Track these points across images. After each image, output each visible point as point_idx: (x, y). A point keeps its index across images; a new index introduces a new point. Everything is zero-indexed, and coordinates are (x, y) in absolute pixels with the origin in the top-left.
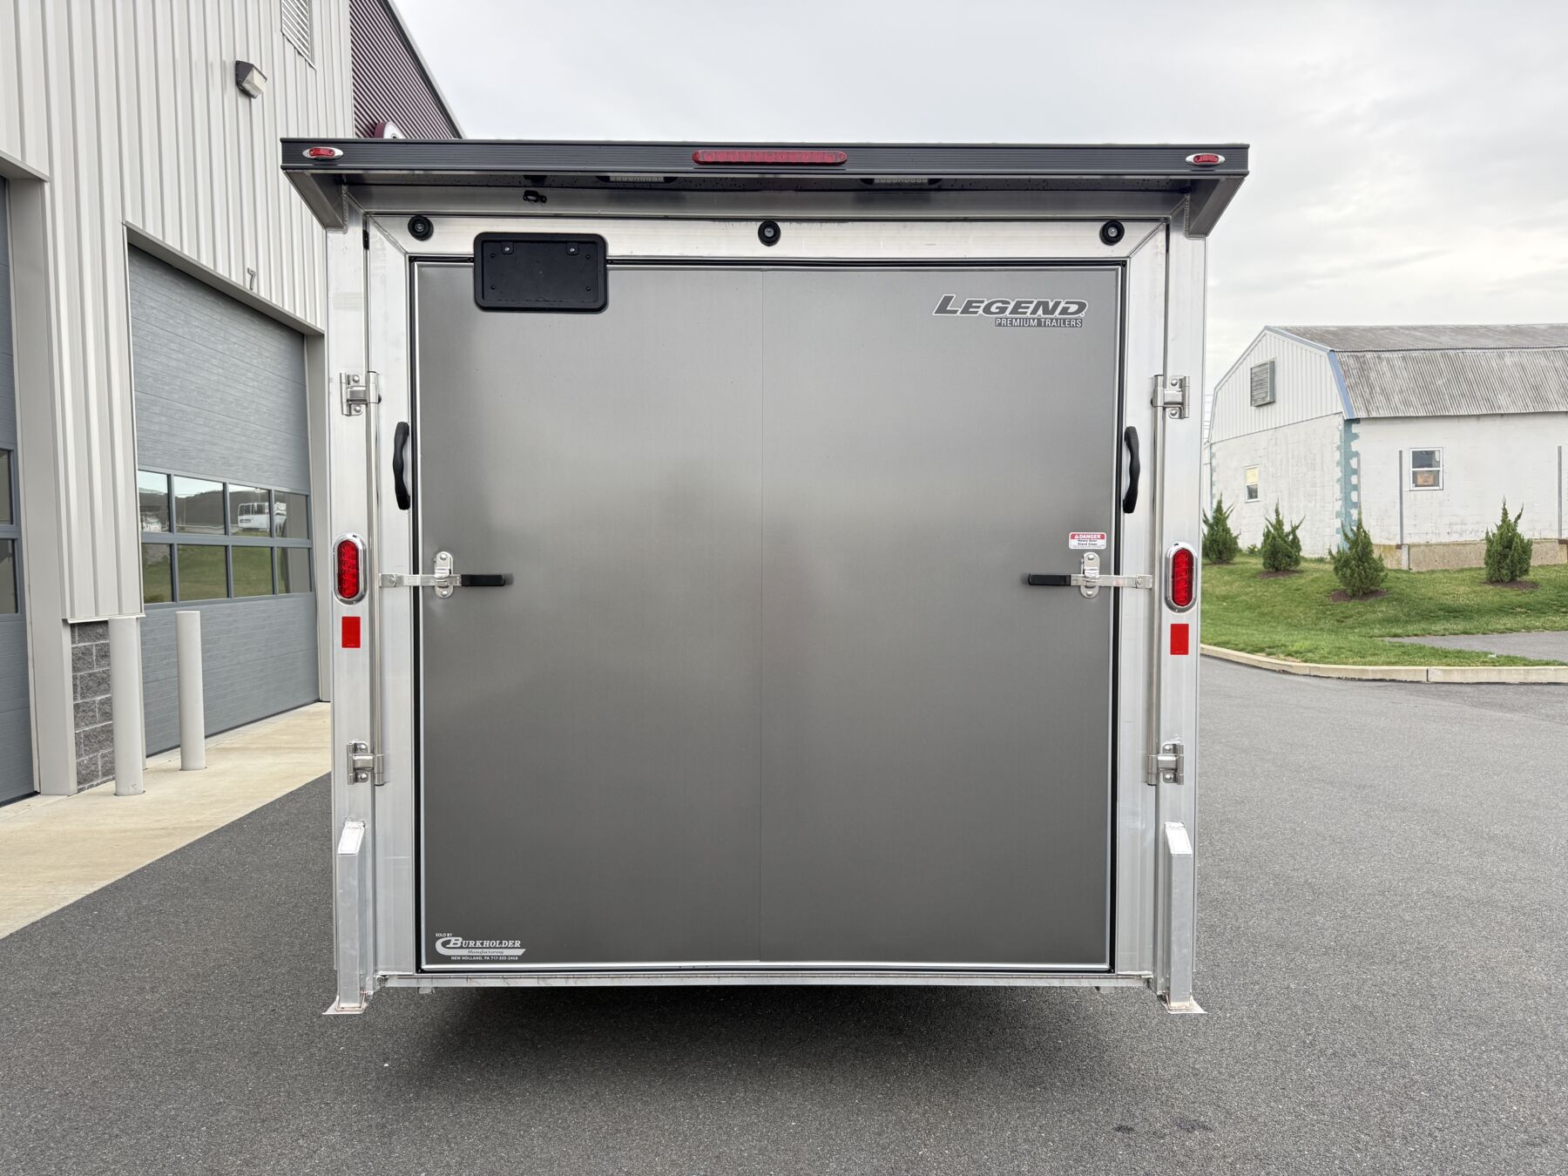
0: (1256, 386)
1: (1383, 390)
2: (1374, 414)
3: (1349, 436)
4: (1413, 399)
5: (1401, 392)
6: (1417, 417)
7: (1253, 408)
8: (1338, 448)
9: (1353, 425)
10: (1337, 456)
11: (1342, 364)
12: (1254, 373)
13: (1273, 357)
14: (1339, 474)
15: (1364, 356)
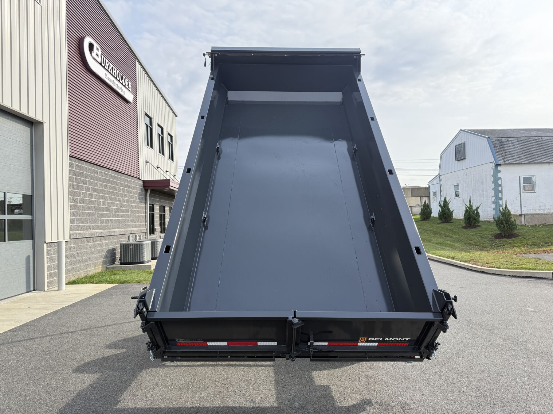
0: (457, 153)
1: (510, 153)
2: (507, 162)
3: (497, 171)
4: (522, 156)
5: (517, 153)
6: (524, 163)
7: (457, 161)
8: (493, 176)
9: (499, 167)
10: (492, 179)
11: (493, 143)
12: (457, 148)
13: (464, 141)
14: (494, 187)
15: (502, 140)
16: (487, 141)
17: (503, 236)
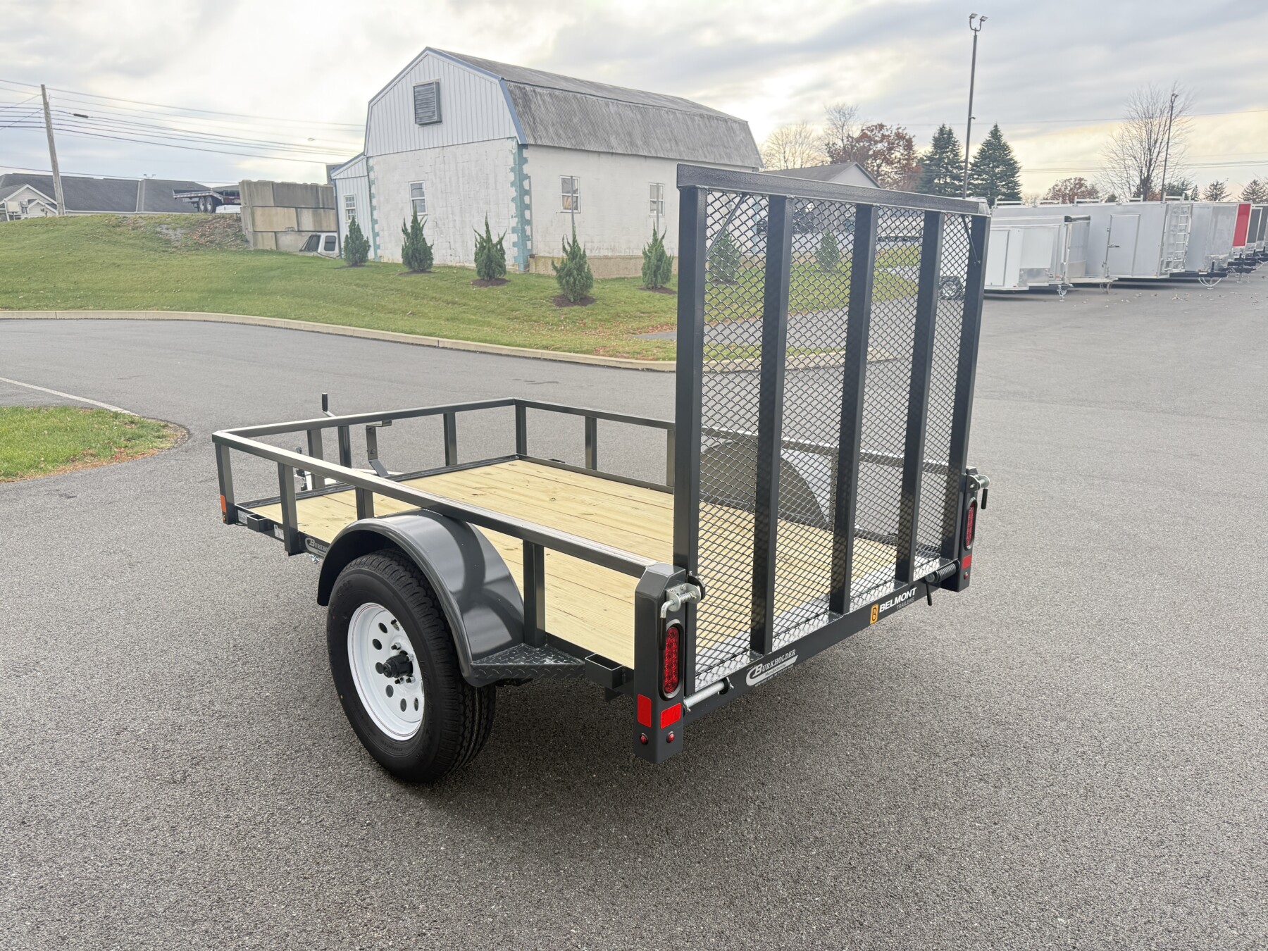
0: (420, 104)
1: (541, 121)
2: (539, 142)
3: (521, 161)
4: (561, 131)
5: (553, 125)
6: (565, 149)
7: (417, 126)
8: (512, 170)
9: (524, 150)
10: (512, 177)
11: (511, 92)
12: (418, 92)
13: (437, 78)
14: (515, 194)
15: (524, 88)
16: (499, 85)
17: (572, 300)
